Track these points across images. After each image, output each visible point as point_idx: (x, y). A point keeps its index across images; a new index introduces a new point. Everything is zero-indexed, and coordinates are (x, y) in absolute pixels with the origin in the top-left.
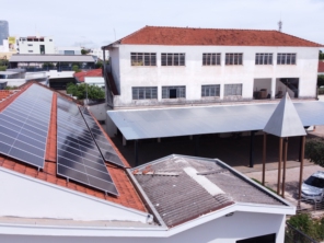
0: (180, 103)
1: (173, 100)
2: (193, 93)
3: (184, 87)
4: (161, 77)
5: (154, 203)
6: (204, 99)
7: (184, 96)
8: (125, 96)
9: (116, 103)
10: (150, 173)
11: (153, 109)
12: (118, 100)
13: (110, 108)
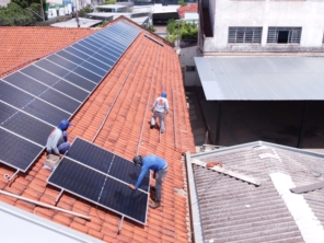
0: (291, 51)
1: (282, 46)
2: (312, 37)
3: (300, 29)
7: (299, 42)
8: (220, 38)
10: (217, 168)
11: (253, 56)
12: (209, 43)
13: (201, 53)
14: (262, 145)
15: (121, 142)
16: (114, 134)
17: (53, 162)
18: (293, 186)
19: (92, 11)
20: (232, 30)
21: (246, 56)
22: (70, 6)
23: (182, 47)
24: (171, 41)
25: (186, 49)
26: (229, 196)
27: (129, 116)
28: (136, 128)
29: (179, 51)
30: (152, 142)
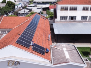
0: (74, 21)
1: (72, 20)
2: (79, 18)
3: (76, 17)
4: (69, 13)
5: (53, 57)
6: (82, 20)
8: (58, 19)
9: (55, 21)
10: (55, 47)
11: (65, 23)
12: (56, 20)
13: (54, 22)
14: (63, 44)
15: (40, 43)
16: (39, 42)
17: (32, 47)
18: (66, 50)
19: (27, 7)
20: (61, 17)
21: (64, 23)
22: (20, 5)
23: (50, 19)
24: (47, 18)
25: (51, 20)
26: (57, 52)
27: (41, 38)
28: (42, 41)
29: (49, 21)
30: (45, 43)
